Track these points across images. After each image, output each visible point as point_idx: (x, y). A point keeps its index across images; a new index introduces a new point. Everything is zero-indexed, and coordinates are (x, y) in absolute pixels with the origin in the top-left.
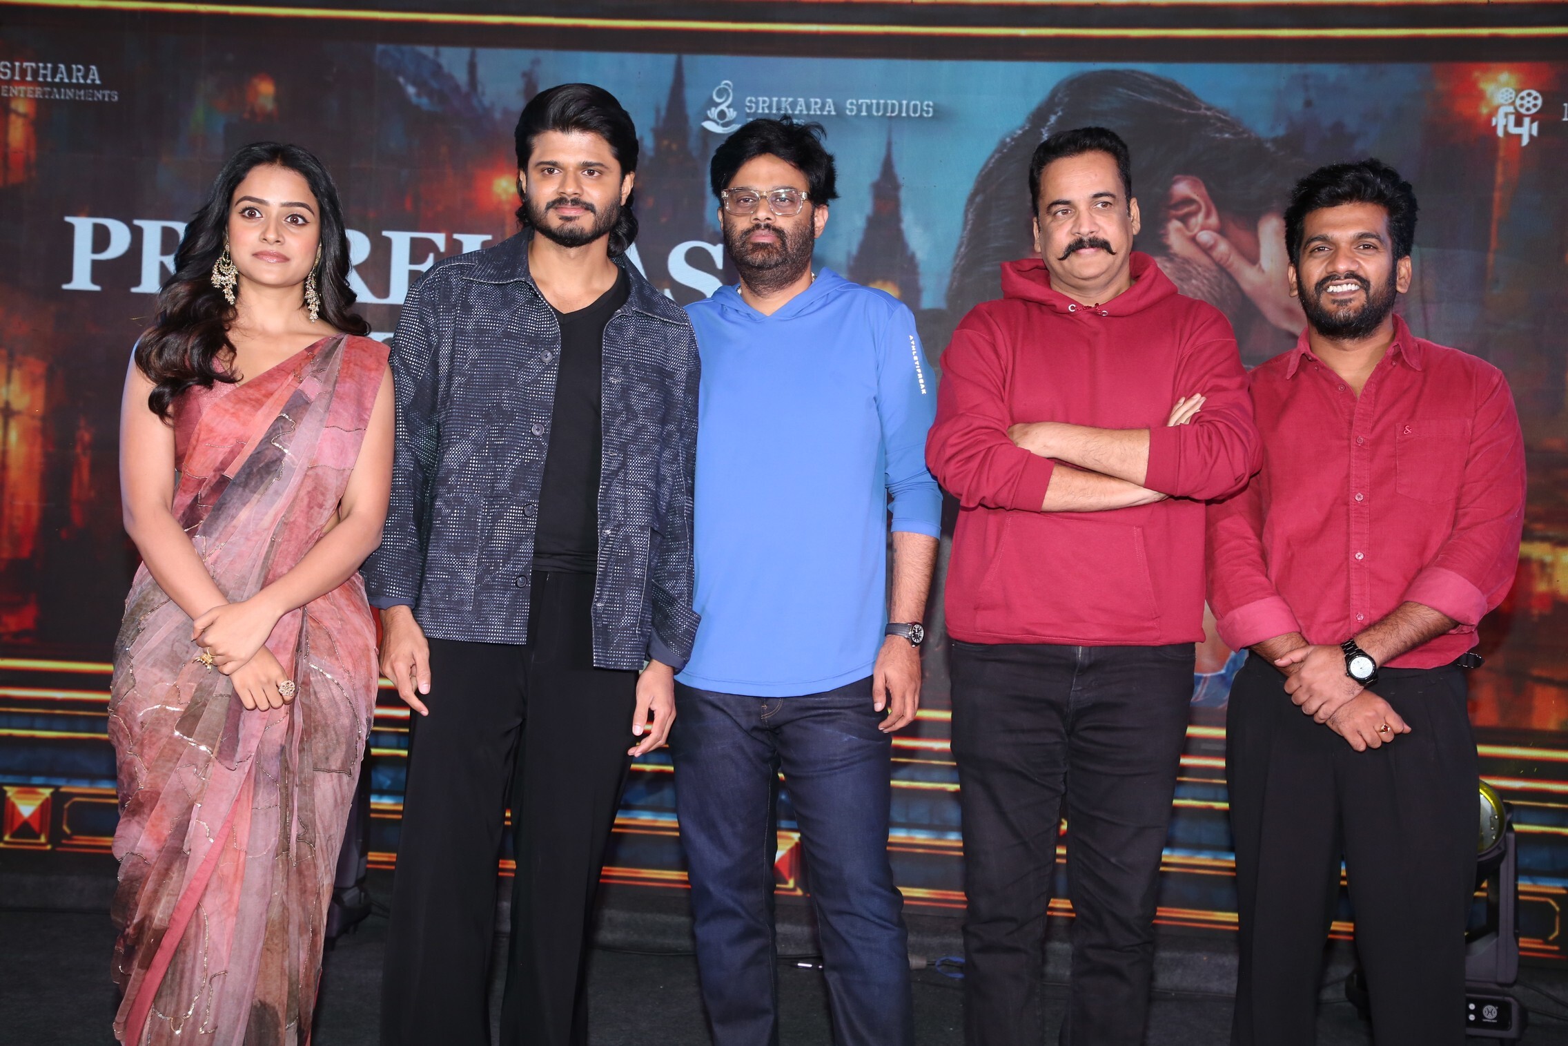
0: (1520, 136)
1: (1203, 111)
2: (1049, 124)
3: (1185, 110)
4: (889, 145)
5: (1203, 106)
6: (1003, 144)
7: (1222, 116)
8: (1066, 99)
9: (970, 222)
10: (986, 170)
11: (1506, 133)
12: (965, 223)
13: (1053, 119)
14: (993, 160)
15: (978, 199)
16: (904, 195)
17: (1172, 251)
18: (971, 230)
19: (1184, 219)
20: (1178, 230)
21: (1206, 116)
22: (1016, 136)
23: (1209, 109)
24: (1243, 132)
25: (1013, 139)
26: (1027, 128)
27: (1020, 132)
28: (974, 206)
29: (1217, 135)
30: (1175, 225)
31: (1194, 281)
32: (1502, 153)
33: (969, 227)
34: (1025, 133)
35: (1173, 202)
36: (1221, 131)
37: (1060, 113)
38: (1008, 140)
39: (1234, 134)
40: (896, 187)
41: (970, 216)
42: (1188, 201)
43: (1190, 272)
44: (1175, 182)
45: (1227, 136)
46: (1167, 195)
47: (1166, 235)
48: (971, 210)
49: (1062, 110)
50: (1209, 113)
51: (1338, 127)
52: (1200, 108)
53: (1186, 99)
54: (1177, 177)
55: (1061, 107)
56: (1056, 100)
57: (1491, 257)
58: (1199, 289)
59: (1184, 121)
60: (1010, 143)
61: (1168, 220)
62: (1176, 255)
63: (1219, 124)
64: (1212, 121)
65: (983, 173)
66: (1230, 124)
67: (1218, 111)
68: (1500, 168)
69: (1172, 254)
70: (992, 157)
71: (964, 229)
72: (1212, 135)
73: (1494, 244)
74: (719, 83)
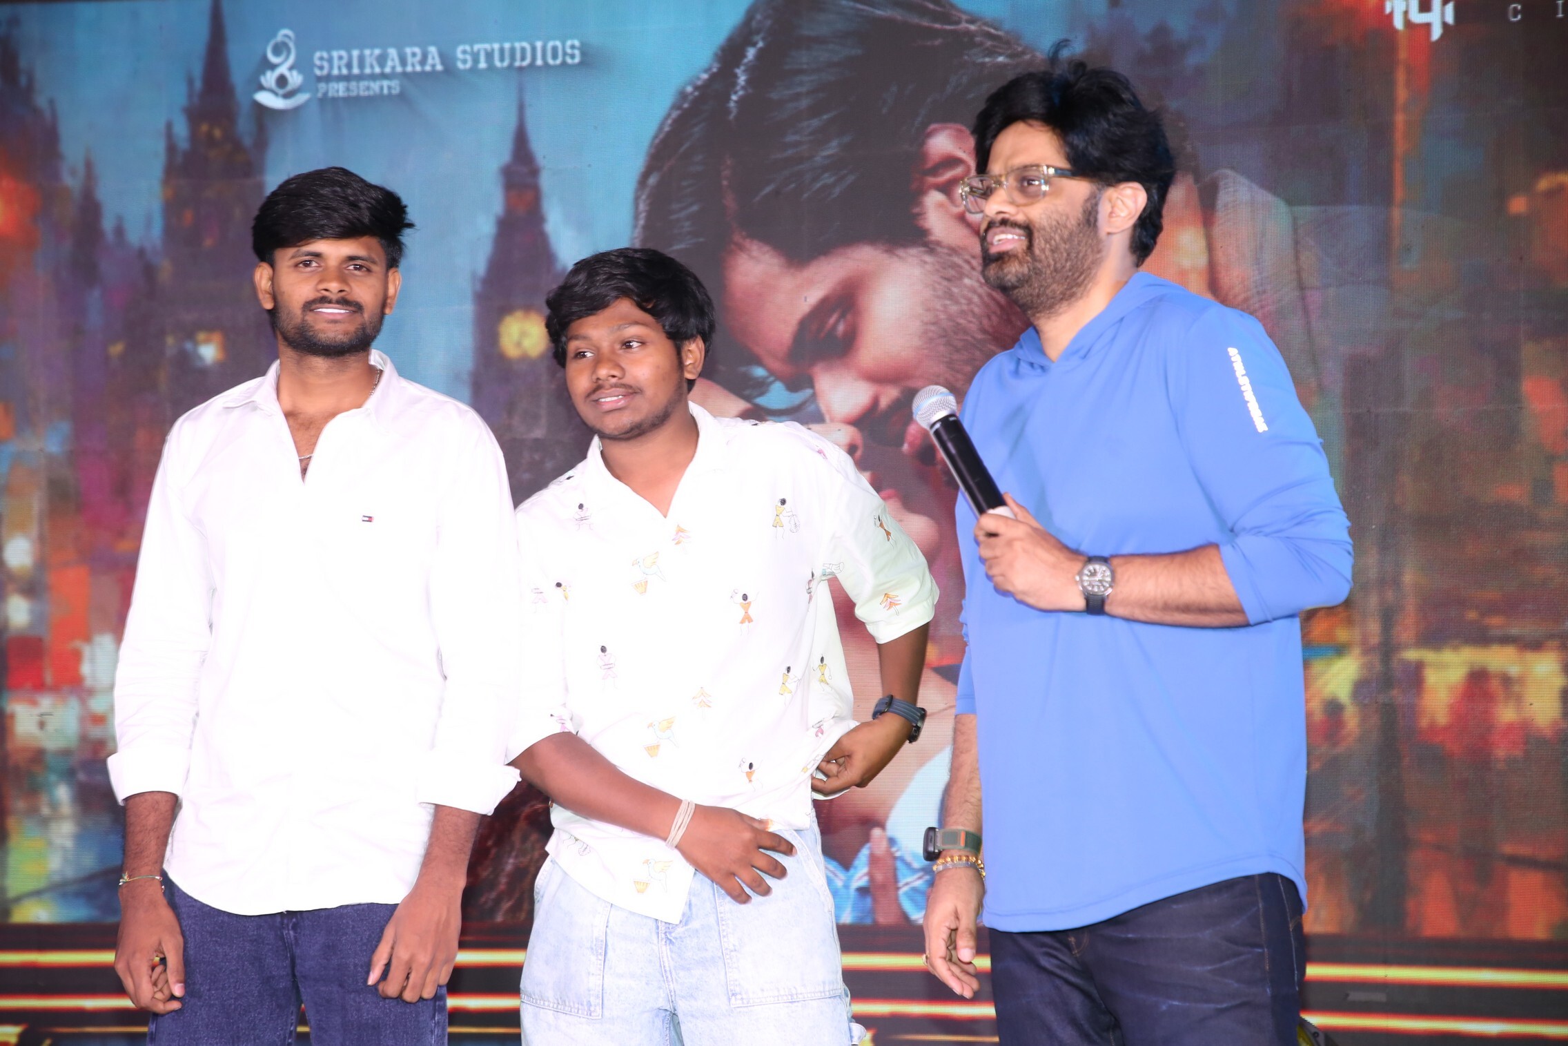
0: (1427, 27)
1: (964, 25)
2: (746, 61)
3: (937, 26)
4: (521, 109)
5: (964, 17)
6: (683, 95)
7: (992, 31)
8: (769, 23)
9: (643, 215)
10: (661, 136)
11: (1408, 23)
12: (636, 218)
13: (751, 53)
14: (669, 121)
15: (652, 181)
16: (546, 182)
17: (933, 238)
18: (645, 227)
19: (947, 189)
20: (940, 205)
21: (967, 33)
22: (699, 83)
23: (972, 21)
24: (1023, 53)
25: (696, 88)
26: (715, 70)
27: (705, 76)
28: (647, 191)
29: (987, 60)
30: (934, 198)
31: (967, 281)
32: (1403, 54)
33: (642, 222)
34: (713, 78)
35: (930, 164)
36: (991, 53)
37: (761, 44)
38: (689, 89)
39: (1010, 56)
40: (535, 172)
41: (642, 207)
42: (951, 161)
43: (959, 266)
44: (929, 135)
45: (1001, 59)
46: (922, 156)
47: (921, 215)
48: (644, 197)
49: (764, 39)
50: (972, 27)
51: (1161, 32)
52: (958, 22)
53: (938, 9)
54: (932, 127)
55: (761, 35)
56: (754, 24)
57: (1396, 213)
58: (975, 292)
59: (938, 42)
60: (692, 93)
61: (922, 192)
62: (938, 243)
63: (989, 43)
64: (978, 39)
65: (657, 141)
66: (1002, 42)
67: (986, 24)
68: (1401, 77)
69: (932, 242)
70: (669, 115)
71: (635, 226)
72: (980, 60)
73: (1399, 194)
74: (274, 35)
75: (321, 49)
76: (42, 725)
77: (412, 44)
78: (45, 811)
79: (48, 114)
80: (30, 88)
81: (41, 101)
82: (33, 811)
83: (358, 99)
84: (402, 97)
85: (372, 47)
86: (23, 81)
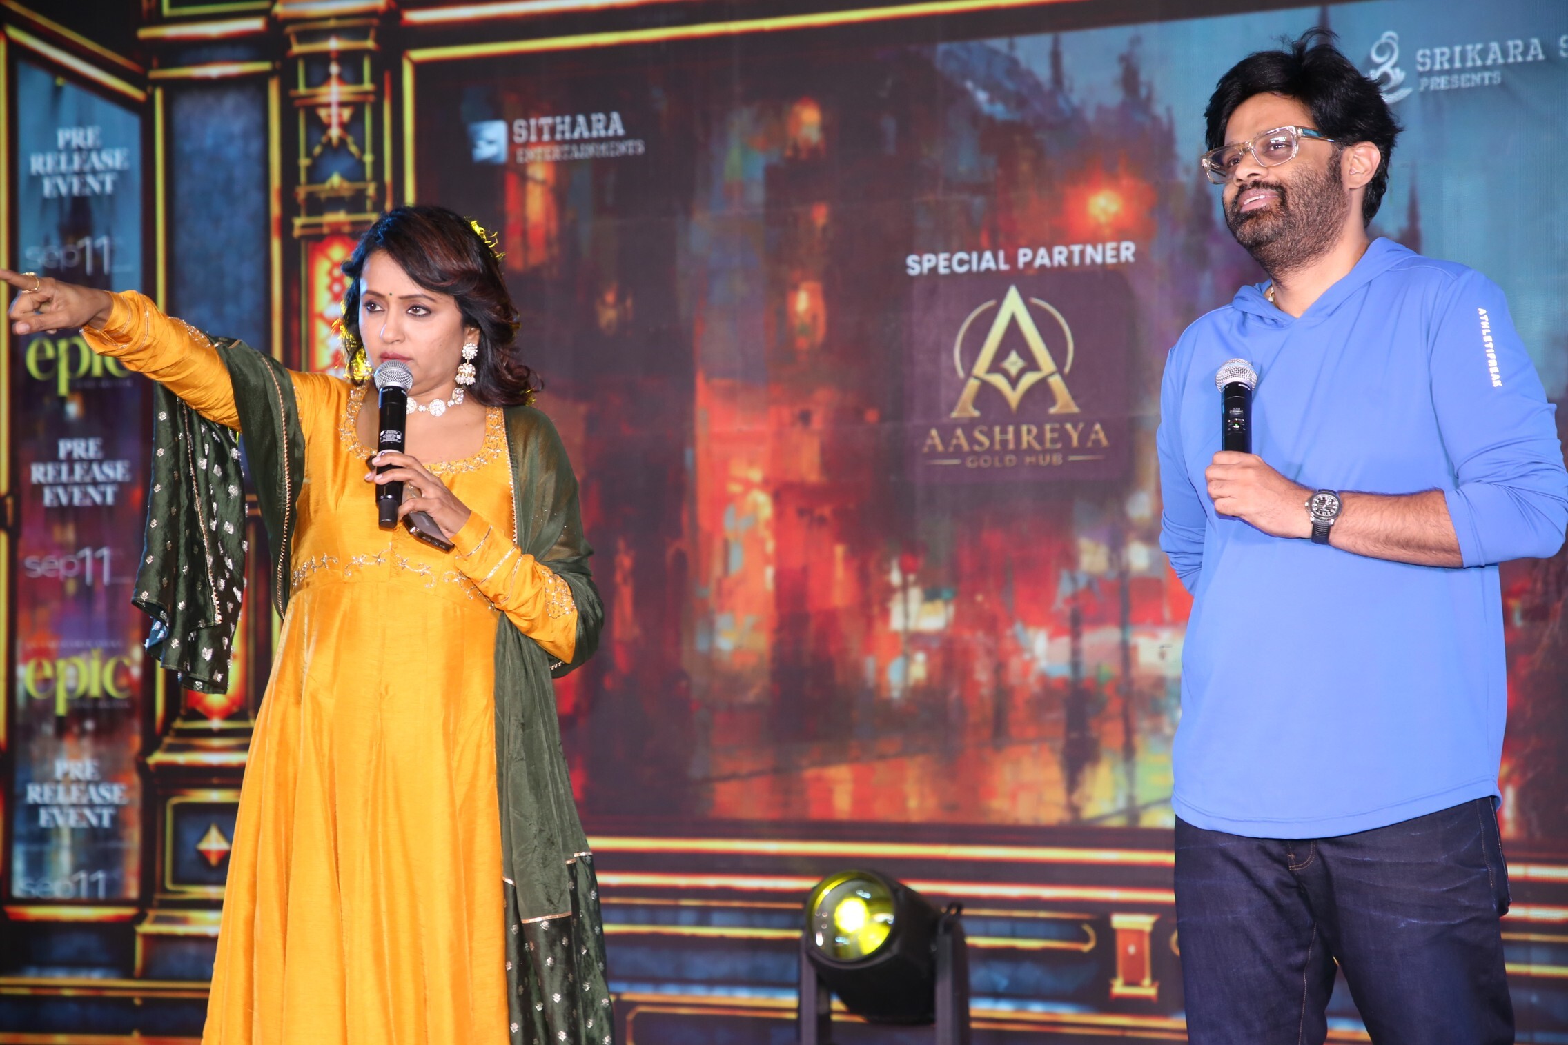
74: (1379, 37)
75: (1424, 47)
76: (1162, 655)
77: (1513, 38)
78: (1168, 730)
79: (1165, 120)
80: (1149, 98)
81: (1159, 110)
82: (1156, 730)
83: (1459, 90)
84: (1503, 85)
85: (1474, 43)
86: (1143, 92)
